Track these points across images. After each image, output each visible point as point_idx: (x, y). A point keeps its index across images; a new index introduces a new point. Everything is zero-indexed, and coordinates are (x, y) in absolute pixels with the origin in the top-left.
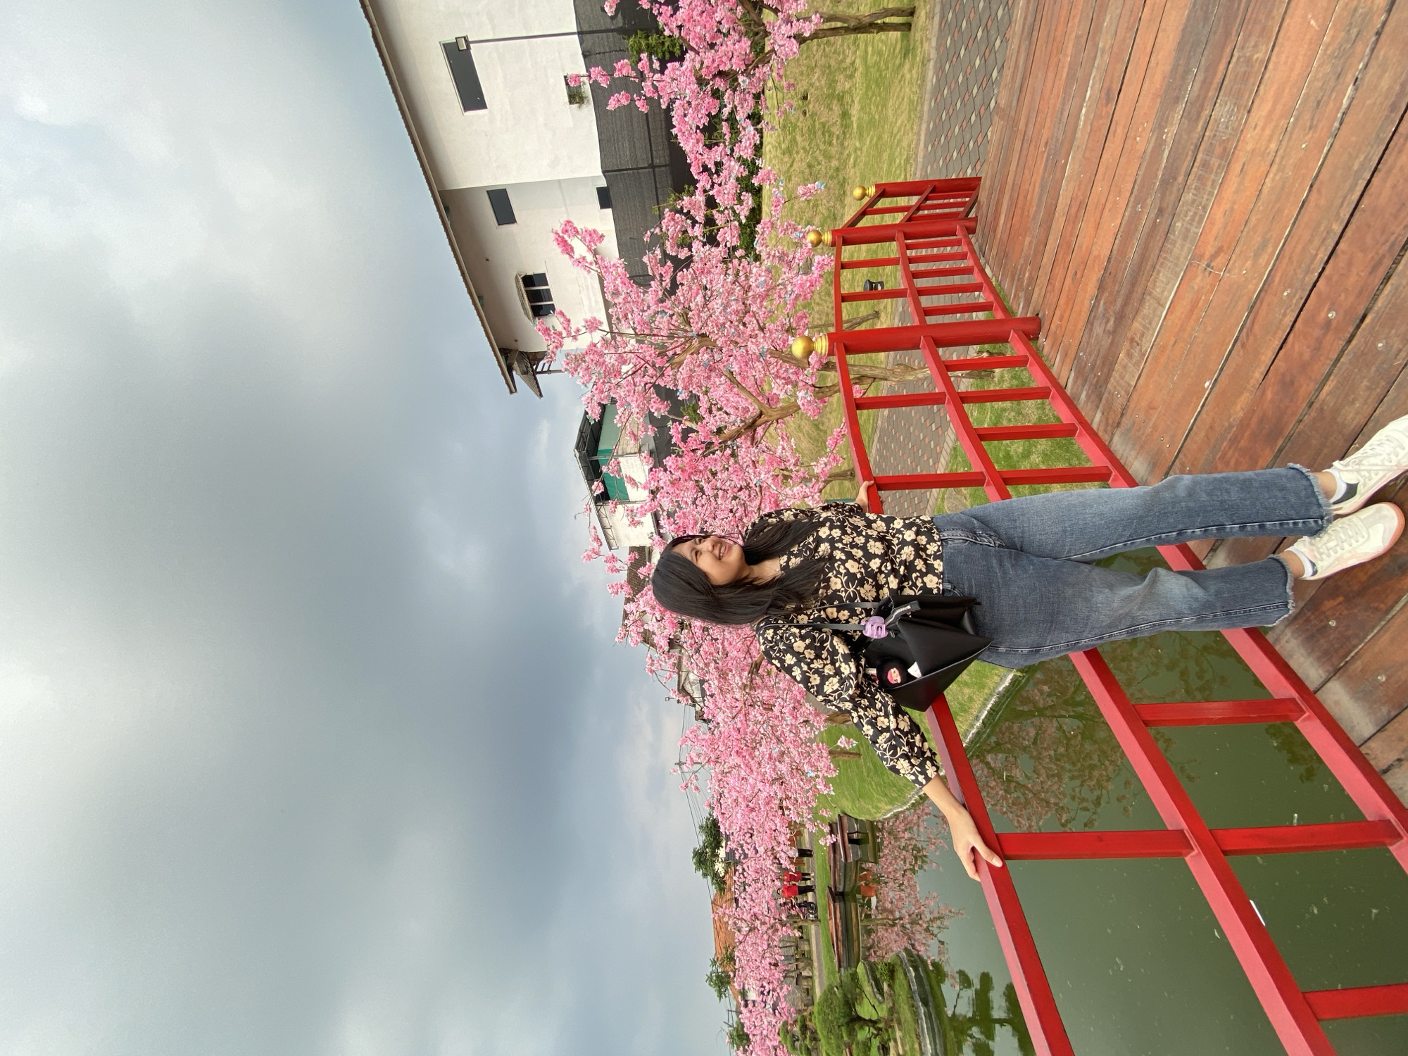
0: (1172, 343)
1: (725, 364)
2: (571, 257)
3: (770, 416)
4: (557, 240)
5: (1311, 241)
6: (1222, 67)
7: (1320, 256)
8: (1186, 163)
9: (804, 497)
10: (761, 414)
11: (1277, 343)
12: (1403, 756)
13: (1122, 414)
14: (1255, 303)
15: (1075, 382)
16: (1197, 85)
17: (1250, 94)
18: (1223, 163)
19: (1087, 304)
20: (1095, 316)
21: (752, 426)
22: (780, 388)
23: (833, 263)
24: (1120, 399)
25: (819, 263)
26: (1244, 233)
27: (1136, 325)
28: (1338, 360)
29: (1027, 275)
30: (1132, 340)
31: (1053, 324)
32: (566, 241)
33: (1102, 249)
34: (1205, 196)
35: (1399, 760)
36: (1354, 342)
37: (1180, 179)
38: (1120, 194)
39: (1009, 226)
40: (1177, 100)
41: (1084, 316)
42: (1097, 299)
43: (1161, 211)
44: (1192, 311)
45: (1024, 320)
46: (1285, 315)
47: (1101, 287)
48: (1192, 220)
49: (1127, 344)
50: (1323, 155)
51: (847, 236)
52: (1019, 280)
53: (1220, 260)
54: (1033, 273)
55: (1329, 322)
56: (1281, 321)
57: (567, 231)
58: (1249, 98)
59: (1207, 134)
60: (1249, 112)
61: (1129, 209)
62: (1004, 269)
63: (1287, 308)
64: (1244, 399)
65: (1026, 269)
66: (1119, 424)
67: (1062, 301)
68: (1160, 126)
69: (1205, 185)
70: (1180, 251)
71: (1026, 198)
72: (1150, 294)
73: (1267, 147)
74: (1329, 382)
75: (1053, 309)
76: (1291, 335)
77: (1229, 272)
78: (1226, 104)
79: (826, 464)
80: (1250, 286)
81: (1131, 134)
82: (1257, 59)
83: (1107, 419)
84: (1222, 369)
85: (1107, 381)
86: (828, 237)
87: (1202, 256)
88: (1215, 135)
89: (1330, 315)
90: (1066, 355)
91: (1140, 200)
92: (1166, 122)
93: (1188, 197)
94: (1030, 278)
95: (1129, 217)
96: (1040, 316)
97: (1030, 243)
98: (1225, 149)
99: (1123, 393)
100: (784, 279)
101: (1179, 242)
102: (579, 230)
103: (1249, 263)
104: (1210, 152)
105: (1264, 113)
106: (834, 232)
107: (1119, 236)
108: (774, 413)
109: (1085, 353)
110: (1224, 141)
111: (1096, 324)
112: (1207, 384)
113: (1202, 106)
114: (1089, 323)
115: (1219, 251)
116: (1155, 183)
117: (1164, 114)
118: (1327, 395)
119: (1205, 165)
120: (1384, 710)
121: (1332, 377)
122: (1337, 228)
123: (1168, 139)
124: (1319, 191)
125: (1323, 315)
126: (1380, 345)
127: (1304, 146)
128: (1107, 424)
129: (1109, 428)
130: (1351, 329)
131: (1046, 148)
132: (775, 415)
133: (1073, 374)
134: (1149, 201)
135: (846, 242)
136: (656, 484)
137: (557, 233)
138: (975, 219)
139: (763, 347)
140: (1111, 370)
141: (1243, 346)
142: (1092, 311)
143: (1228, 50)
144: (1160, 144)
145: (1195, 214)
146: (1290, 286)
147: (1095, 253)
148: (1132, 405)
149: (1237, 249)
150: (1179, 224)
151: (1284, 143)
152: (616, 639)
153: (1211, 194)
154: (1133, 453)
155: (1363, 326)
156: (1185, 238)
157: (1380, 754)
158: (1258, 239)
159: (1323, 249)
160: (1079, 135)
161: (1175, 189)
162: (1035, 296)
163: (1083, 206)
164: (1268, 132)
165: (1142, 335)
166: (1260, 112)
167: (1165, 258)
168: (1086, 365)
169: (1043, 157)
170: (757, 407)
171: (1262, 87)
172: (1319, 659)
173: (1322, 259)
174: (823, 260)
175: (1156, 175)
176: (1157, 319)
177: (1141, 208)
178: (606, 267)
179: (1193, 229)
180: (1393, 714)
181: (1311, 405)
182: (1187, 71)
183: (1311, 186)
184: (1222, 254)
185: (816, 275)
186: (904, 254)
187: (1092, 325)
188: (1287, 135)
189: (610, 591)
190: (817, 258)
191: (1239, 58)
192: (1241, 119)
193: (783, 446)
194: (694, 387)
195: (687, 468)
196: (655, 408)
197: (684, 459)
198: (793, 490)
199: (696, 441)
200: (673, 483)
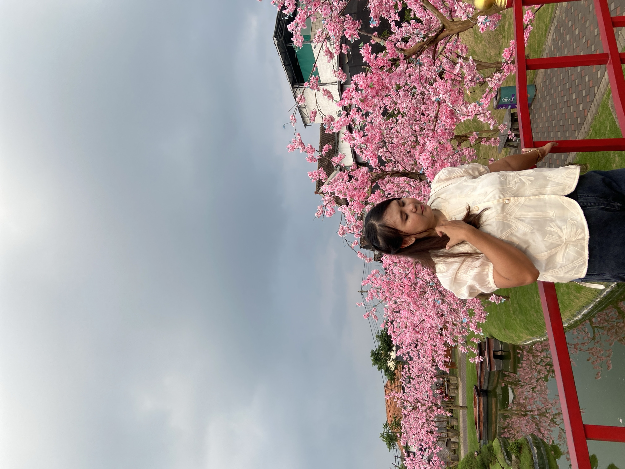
3: (452, 30)
9: (476, 115)
10: (444, 27)
21: (434, 41)
22: (462, 11)
79: (499, 80)
108: (455, 27)
132: (456, 28)
136: (350, 102)
152: (316, 215)
170: (440, 21)
189: (310, 177)
193: (461, 65)
194: (384, 11)
195: (375, 86)
196: (349, 34)
197: (373, 78)
198: (467, 108)
199: (383, 60)
200: (363, 101)
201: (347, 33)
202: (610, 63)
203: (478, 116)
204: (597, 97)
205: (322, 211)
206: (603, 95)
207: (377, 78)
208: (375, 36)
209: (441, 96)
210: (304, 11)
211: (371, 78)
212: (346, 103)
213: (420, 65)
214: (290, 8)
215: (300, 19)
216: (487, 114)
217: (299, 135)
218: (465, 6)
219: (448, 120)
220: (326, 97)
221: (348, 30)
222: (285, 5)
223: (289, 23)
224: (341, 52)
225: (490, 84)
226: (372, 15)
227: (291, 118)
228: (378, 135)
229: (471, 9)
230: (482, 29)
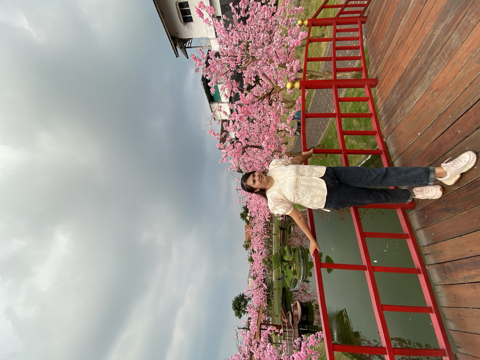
0: (414, 114)
1: (261, 71)
2: (203, 18)
3: (276, 90)
4: (197, 11)
5: (463, 103)
6: (461, 17)
7: (463, 110)
8: (438, 50)
9: (285, 128)
10: (273, 89)
11: (442, 131)
12: (431, 253)
13: (393, 131)
14: (441, 114)
15: (382, 111)
16: (450, 20)
17: (466, 35)
18: (449, 58)
19: (394, 84)
20: (395, 91)
21: (269, 94)
22: (281, 84)
23: (306, 36)
24: (394, 125)
25: (301, 35)
26: (446, 89)
27: (405, 102)
28: (456, 146)
29: (378, 58)
30: (403, 107)
31: (382, 84)
32: (200, 11)
33: (405, 65)
34: (440, 67)
35: (430, 254)
36: (461, 143)
37: (435, 54)
38: (415, 46)
39: (377, 31)
40: (443, 21)
41: (392, 88)
42: (398, 84)
43: (425, 63)
44: (423, 107)
45: (373, 80)
46: (447, 123)
47: (400, 80)
48: (433, 73)
49: (401, 107)
50: (477, 75)
51: (314, 23)
52: (375, 58)
53: (436, 94)
54: (380, 59)
55: (458, 133)
56: (446, 125)
57: (201, 6)
58: (464, 37)
59: (447, 42)
60: (463, 43)
61: (416, 55)
62: (371, 50)
63: (449, 122)
64: (427, 144)
65: (378, 55)
66: (391, 133)
67: (386, 77)
68: (435, 28)
69: (441, 62)
70: (426, 83)
71: (385, 23)
72: (413, 93)
73: (463, 61)
74: (450, 152)
75: (383, 79)
76: (446, 131)
77: (438, 99)
78: (457, 35)
79: (294, 113)
80: (442, 108)
81: (425, 24)
82: (472, 23)
83: (388, 130)
84: (425, 131)
85: (392, 117)
86: (306, 22)
87: (432, 89)
88: (450, 45)
89: (459, 131)
90: (382, 99)
91: (421, 54)
92: (437, 27)
93: (435, 63)
94: (379, 60)
95: (416, 58)
96: (378, 79)
97: (383, 45)
98: (451, 53)
99: (395, 124)
100: (287, 39)
101: (427, 79)
102: (206, 6)
103: (444, 100)
104: (446, 50)
105: (467, 46)
106: (309, 20)
107: (410, 64)
108: (278, 89)
109: (388, 102)
110: (452, 49)
111: (395, 93)
112: (419, 134)
113: (450, 28)
114: (393, 91)
115: (437, 90)
116: (427, 50)
117: (437, 23)
118: (449, 155)
119: (443, 55)
120: (431, 241)
121: (452, 150)
122: (472, 103)
123: (436, 35)
124: (472, 87)
125: (457, 130)
126: (467, 148)
127: (473, 68)
128: (387, 132)
129: (388, 134)
130: (462, 139)
131: (397, 6)
132: (278, 90)
133: (382, 108)
134: (423, 56)
135: (313, 25)
136: (234, 118)
137: (197, 8)
138: (366, 17)
139: (276, 68)
140: (394, 114)
141: (433, 127)
142: (394, 88)
143: (464, 12)
144: (432, 35)
145: (435, 72)
146: (452, 115)
147: (401, 65)
148: (396, 129)
149: (442, 93)
150: (429, 72)
151: (469, 62)
152: (219, 162)
153: (442, 67)
154: (392, 145)
155: (466, 139)
156: (429, 79)
157: (426, 250)
158: (449, 93)
159: (465, 108)
160: (409, 10)
161: (432, 57)
162: (379, 69)
163: (402, 42)
164: (465, 54)
165: (406, 107)
166: (466, 46)
167: (421, 82)
168: (387, 107)
169: (395, 9)
170: (272, 86)
171: (469, 36)
172: (420, 223)
173: (464, 111)
174: (303, 34)
175: (428, 48)
176: (412, 104)
177: (420, 57)
178: (216, 24)
179: (433, 77)
180: (432, 243)
181: (444, 155)
182: (449, 11)
183: (470, 84)
184: (438, 92)
185: (299, 40)
186: (335, 35)
187: (393, 93)
188: (470, 60)
189: (217, 146)
190: (301, 33)
191: (466, 18)
192: (460, 44)
193: (280, 106)
194: (249, 81)
195: (245, 112)
196: (234, 90)
197: (244, 109)
198: (281, 125)
199: (248, 101)
200: (240, 119)
201: (234, 89)
202: (337, 117)
203: (286, 129)
205: (222, 161)
207: (246, 109)
208: (245, 90)
209: (271, 119)
210: (215, 78)
211: (243, 108)
212: (233, 119)
213: (264, 105)
214: (209, 76)
215: (214, 81)
216: (289, 128)
217: (213, 130)
218: (282, 82)
219: (274, 128)
220: (224, 114)
221: (234, 88)
222: (207, 74)
223: (209, 82)
224: (231, 96)
225: (290, 115)
226: (244, 83)
227: (209, 123)
228: (246, 133)
229: (284, 84)
230: (289, 93)
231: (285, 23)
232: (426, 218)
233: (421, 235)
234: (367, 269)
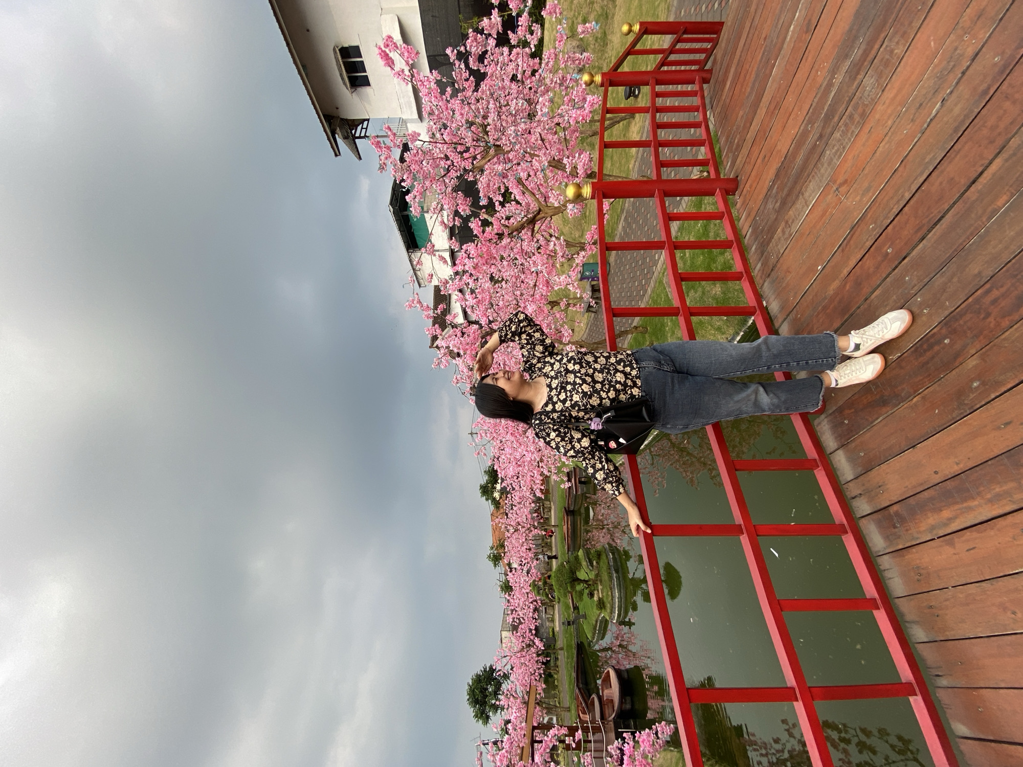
0: (807, 233)
1: (515, 173)
2: (393, 69)
3: (546, 213)
4: (381, 54)
5: (892, 198)
6: (877, 47)
7: (894, 210)
8: (841, 110)
9: (567, 284)
10: (540, 210)
11: (859, 256)
12: (862, 493)
13: (772, 270)
14: (855, 225)
15: (751, 236)
16: (861, 52)
17: (887, 78)
18: (861, 121)
19: (768, 184)
20: (770, 195)
21: (532, 221)
22: (555, 199)
23: (600, 103)
24: (773, 259)
25: (590, 102)
26: (860, 177)
27: (791, 212)
28: (886, 278)
29: (736, 141)
30: (787, 222)
31: (746, 187)
32: (387, 55)
33: (784, 145)
34: (846, 140)
35: (860, 494)
36: (896, 271)
37: (836, 119)
38: (800, 110)
39: (731, 94)
40: (847, 56)
41: (765, 191)
42: (774, 182)
43: (821, 137)
44: (822, 216)
45: (729, 180)
46: (867, 240)
47: (777, 175)
48: (836, 153)
49: (783, 224)
50: (913, 143)
51: (614, 79)
52: (731, 142)
53: (843, 189)
54: (740, 142)
55: (887, 254)
56: (865, 243)
57: (388, 46)
58: (885, 80)
59: (857, 94)
60: (883, 91)
61: (803, 125)
62: (723, 128)
63: (869, 237)
64: (836, 284)
65: (736, 136)
66: (769, 275)
67: (753, 174)
68: (833, 72)
69: (848, 131)
70: (825, 171)
71: (745, 77)
72: (803, 194)
73: (886, 122)
74: (878, 291)
75: (747, 178)
76: (867, 255)
77: (847, 199)
78: (872, 77)
80: (855, 213)
81: (816, 67)
82: (897, 53)
83: (763, 270)
84: (829, 260)
85: (768, 244)
86: (598, 79)
87: (835, 182)
88: (861, 97)
89: (889, 250)
90: (749, 215)
91: (811, 122)
92: (838, 69)
93: (837, 135)
94: (738, 145)
95: (803, 130)
96: (739, 178)
97: (742, 116)
98: (864, 110)
99: (775, 256)
100: (562, 109)
101: (826, 165)
102: (398, 45)
103: (858, 198)
104: (856, 108)
105: (892, 95)
106: (603, 75)
107: (794, 142)
108: (549, 211)
109: (760, 218)
110: (865, 105)
111: (770, 200)
112: (819, 268)
113: (859, 69)
114: (767, 197)
115: (846, 182)
116: (822, 114)
117: (837, 62)
118: (875, 297)
119: (851, 117)
120: (860, 469)
121: (880, 288)
122: (907, 196)
123: (836, 84)
124: (905, 166)
125: (885, 248)
126: (907, 278)
127: (905, 132)
128: (763, 273)
129: (763, 276)
130: (897, 263)
131: (764, 42)
132: (550, 212)
133: (750, 230)
134: (816, 125)
135: (613, 84)
136: (463, 267)
137: (380, 48)
138: (710, 71)
139: (544, 165)
140: (772, 238)
141: (843, 251)
142: (769, 190)
143: (883, 35)
144: (830, 85)
145: (838, 150)
146: (875, 223)
147: (779, 147)
148: (778, 266)
149: (854, 186)
150: (828, 152)
151: (896, 123)
152: (433, 366)
153: (850, 139)
154: (773, 297)
155: (903, 263)
156: (829, 164)
157: (852, 490)
158: (866, 184)
159: (896, 206)
160: (785, 46)
161: (832, 123)
162: (738, 162)
163: (778, 106)
164: (889, 111)
165: (793, 222)
166: (889, 94)
167: (816, 173)
168: (759, 227)
169: (761, 48)
170: (537, 205)
171: (894, 76)
172: (836, 438)
173: (895, 212)
174: (593, 100)
175: (824, 109)
176: (802, 213)
177: (811, 127)
178: (421, 81)
179: (835, 160)
180: (863, 472)
181: (866, 299)
182: (856, 38)
183: (902, 161)
184: (846, 185)
185: (587, 111)
186: (653, 102)
187: (768, 200)
188: (899, 119)
189: (427, 333)
190: (589, 98)
191: (887, 46)
192: (878, 94)
193: (555, 243)
194: (491, 193)
195: (485, 255)
196: (461, 209)
197: (483, 249)
198: (559, 279)
199: (491, 233)
200: (474, 268)
201: (460, 208)
202: (666, 249)
203: (568, 286)
204: (655, 274)
205: (437, 363)
206: (659, 273)
207: (486, 249)
208: (483, 213)
209: (539, 267)
210: (421, 185)
211: (481, 248)
212: (460, 268)
213: (522, 240)
214: (409, 181)
215: (417, 192)
216: (575, 284)
217: (417, 294)
218: (557, 194)
219: (545, 288)
220: (441, 262)
221: (460, 206)
222: (404, 178)
223: (407, 195)
224: (454, 224)
225: (576, 260)
226: (481, 195)
227: (410, 279)
228: (488, 297)
229: (562, 197)
230: (571, 215)
231: (558, 81)
232: (847, 424)
233: (841, 461)
234: (744, 531)
